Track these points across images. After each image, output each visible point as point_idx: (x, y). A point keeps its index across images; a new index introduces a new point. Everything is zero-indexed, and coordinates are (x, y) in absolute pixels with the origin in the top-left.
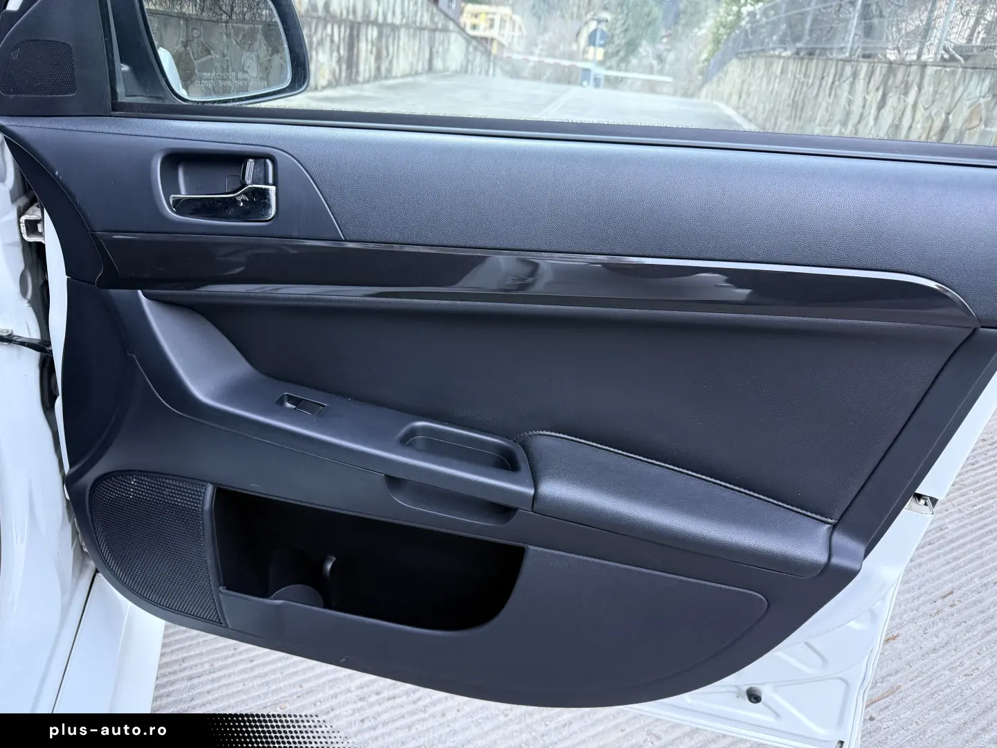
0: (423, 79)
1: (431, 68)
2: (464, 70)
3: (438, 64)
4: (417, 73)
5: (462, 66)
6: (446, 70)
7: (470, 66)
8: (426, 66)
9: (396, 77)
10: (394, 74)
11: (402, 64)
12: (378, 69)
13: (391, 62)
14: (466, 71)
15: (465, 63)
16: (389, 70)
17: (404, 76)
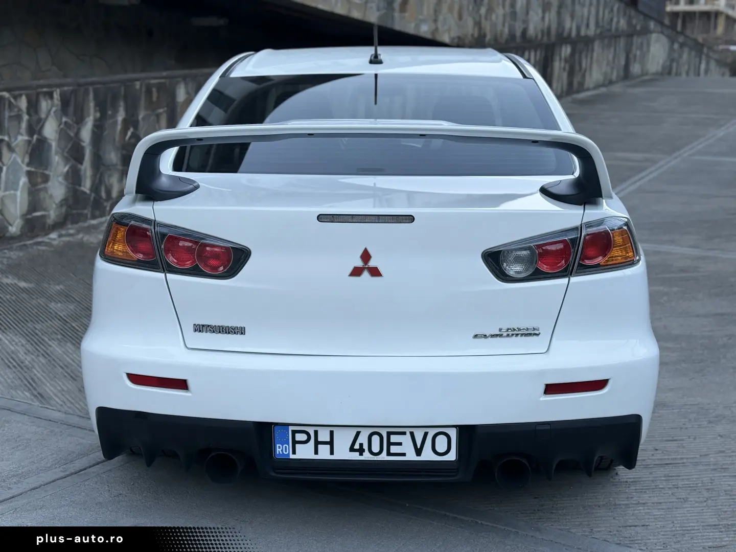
0: (617, 88)
1: (626, 74)
2: (668, 71)
3: (636, 68)
4: (611, 83)
5: (663, 67)
6: (644, 73)
7: (674, 65)
8: (622, 73)
9: (588, 89)
10: (586, 86)
11: (595, 75)
12: (570, 84)
13: (584, 76)
14: (669, 73)
15: (668, 64)
16: (581, 84)
17: (597, 87)
